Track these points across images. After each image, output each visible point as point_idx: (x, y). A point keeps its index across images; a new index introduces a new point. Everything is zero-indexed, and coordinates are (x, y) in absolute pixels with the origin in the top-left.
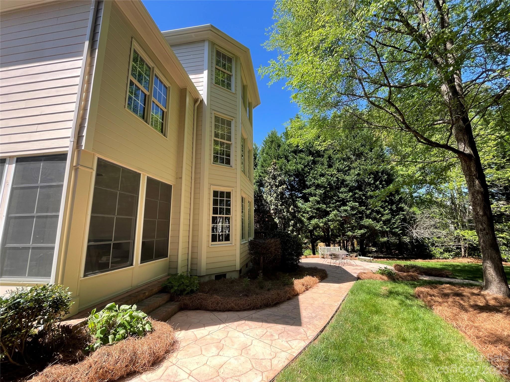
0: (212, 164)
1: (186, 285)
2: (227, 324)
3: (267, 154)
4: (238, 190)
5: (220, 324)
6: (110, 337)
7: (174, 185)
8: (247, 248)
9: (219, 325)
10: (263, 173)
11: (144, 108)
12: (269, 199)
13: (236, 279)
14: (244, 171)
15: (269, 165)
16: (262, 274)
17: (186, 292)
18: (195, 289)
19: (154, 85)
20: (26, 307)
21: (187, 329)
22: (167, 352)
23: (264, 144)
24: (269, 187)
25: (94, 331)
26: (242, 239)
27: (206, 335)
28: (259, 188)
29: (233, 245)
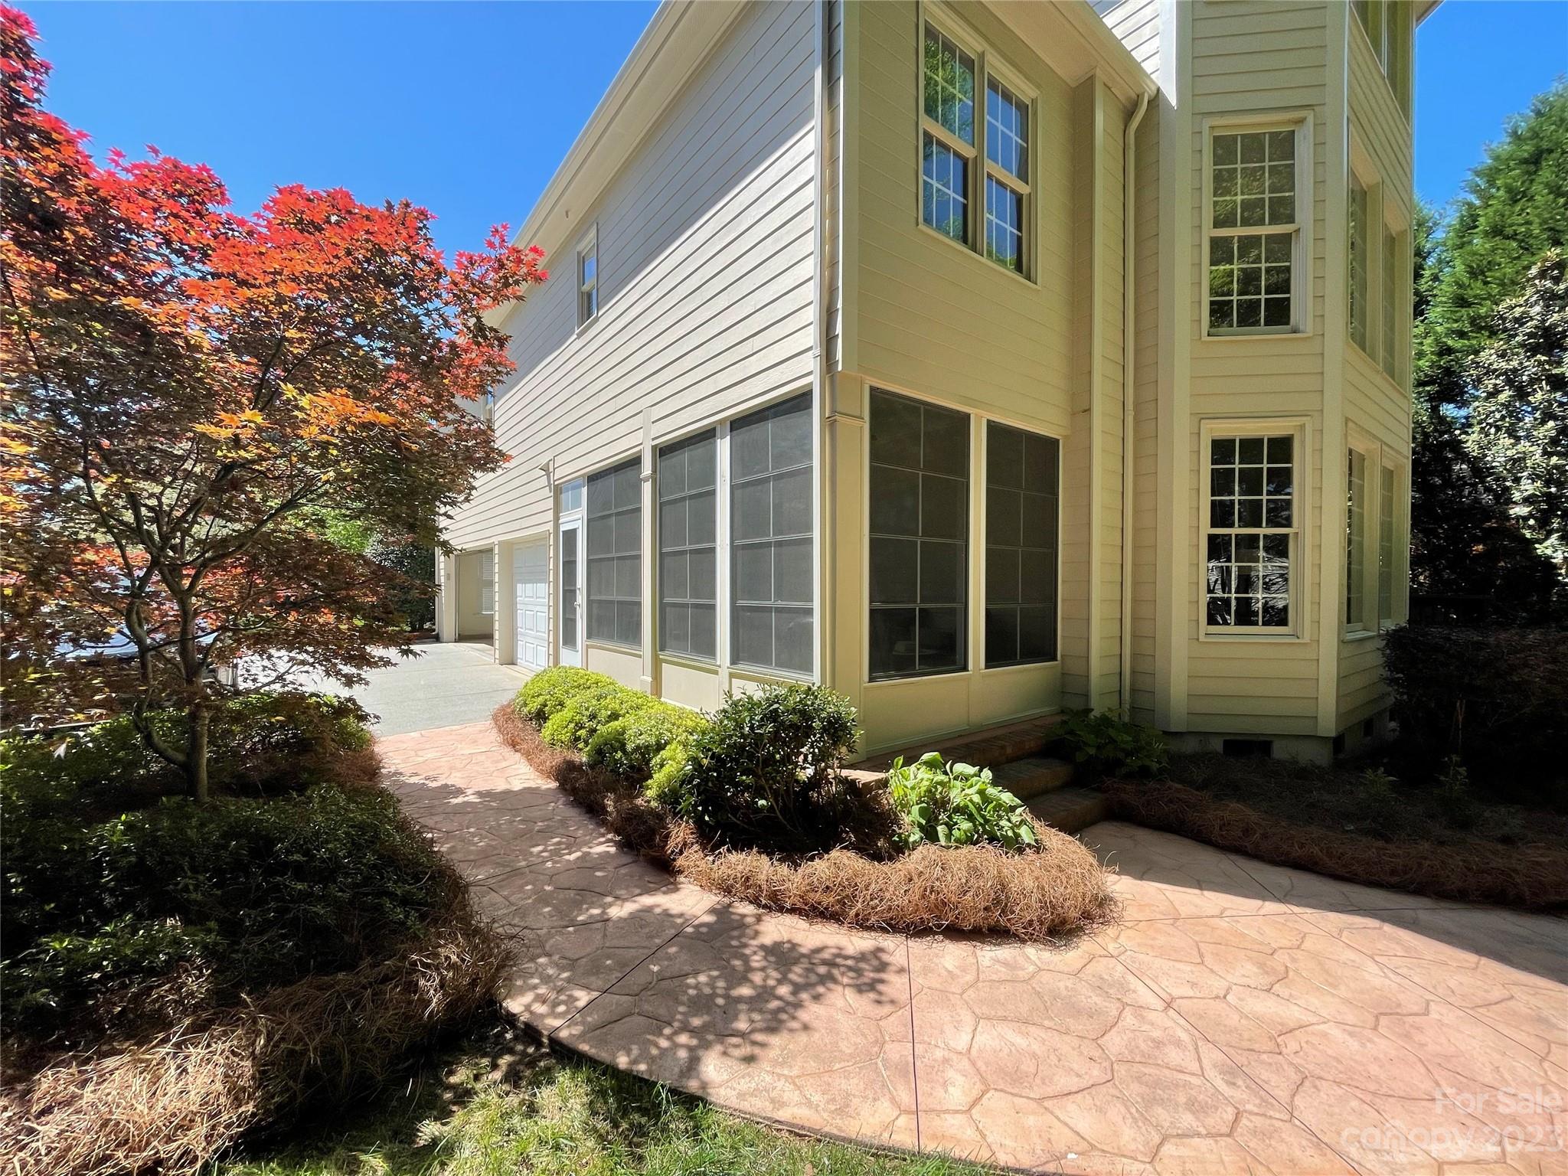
0: (1206, 338)
1: (1123, 750)
2: (1296, 909)
3: (1496, 231)
4: (1333, 423)
5: (1264, 899)
6: (939, 828)
7: (1065, 437)
8: (1377, 659)
9: (1259, 903)
10: (1462, 335)
11: (965, 207)
12: (1501, 452)
13: (1318, 767)
14: (1363, 336)
15: (1511, 286)
16: (1463, 770)
17: (1124, 770)
18: (1155, 766)
19: (987, 117)
20: (788, 723)
21: (1141, 876)
22: (1087, 916)
23: (1476, 190)
24: (1503, 397)
25: (905, 806)
26: (1349, 621)
27: (1213, 917)
28: (1435, 410)
29: (1306, 639)
